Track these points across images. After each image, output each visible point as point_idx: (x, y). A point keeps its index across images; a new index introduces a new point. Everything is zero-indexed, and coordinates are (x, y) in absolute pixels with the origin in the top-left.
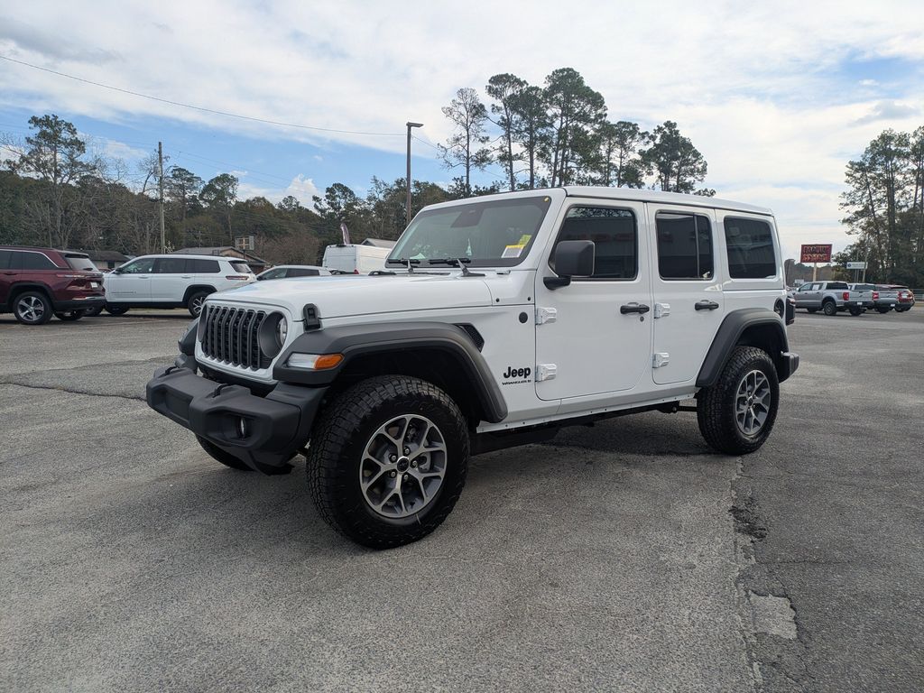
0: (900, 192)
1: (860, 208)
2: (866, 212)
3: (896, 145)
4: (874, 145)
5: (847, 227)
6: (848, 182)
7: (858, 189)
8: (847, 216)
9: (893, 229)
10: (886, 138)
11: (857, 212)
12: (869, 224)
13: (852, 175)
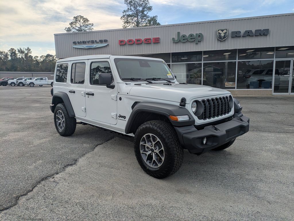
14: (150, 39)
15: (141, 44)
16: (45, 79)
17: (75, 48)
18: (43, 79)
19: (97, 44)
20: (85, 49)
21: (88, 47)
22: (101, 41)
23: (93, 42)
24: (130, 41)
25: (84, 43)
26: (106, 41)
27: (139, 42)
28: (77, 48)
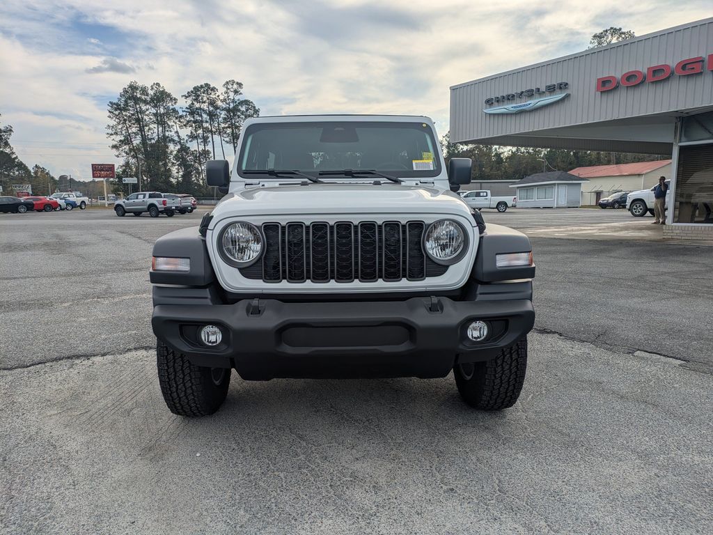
0: (147, 128)
1: (123, 138)
2: (127, 141)
3: (141, 94)
4: (125, 91)
5: (115, 152)
6: (109, 117)
7: (119, 124)
8: (115, 143)
9: (147, 154)
10: (133, 87)
11: (120, 141)
12: (130, 150)
13: (112, 113)
14: (700, 61)
15: (668, 79)
16: (485, 194)
17: (490, 114)
18: (482, 194)
19: (540, 98)
20: (511, 114)
21: (517, 107)
22: (551, 89)
23: (530, 94)
24: (629, 77)
25: (510, 98)
26: (563, 86)
27: (661, 76)
28: (494, 114)
